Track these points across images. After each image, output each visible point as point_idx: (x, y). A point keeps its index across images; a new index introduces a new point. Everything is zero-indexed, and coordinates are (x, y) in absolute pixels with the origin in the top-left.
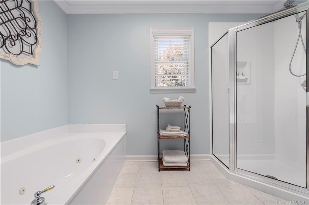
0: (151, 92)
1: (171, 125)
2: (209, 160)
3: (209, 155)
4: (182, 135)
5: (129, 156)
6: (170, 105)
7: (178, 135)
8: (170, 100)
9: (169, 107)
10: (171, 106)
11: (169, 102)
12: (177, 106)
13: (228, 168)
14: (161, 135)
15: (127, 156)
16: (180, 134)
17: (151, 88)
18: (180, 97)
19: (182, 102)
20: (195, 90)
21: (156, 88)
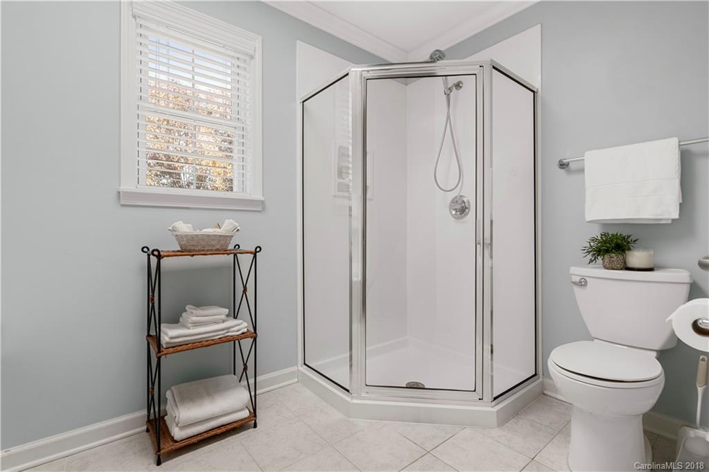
0: (122, 203)
1: (199, 304)
2: (296, 380)
3: (294, 369)
4: (234, 333)
6: (197, 246)
7: (221, 334)
8: (195, 230)
9: (194, 250)
10: (199, 248)
11: (193, 237)
12: (218, 246)
13: (348, 391)
14: (167, 343)
16: (228, 328)
18: (227, 221)
19: (232, 236)
20: (262, 203)
21: (140, 190)
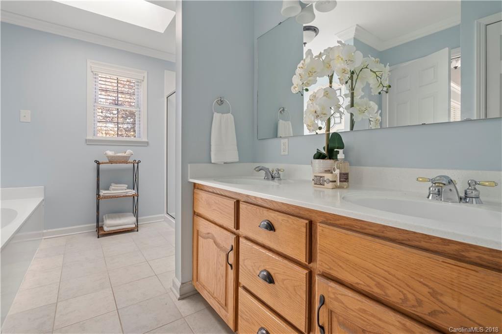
0: (88, 143)
1: (116, 183)
2: (163, 220)
3: (163, 215)
4: (130, 194)
5: (49, 230)
6: (114, 159)
7: (124, 194)
8: (115, 154)
9: (113, 162)
10: (116, 161)
11: (112, 157)
12: (124, 160)
14: (102, 195)
15: (45, 231)
16: (127, 192)
17: (88, 138)
18: (128, 150)
19: (130, 157)
20: (147, 143)
21: (95, 138)
